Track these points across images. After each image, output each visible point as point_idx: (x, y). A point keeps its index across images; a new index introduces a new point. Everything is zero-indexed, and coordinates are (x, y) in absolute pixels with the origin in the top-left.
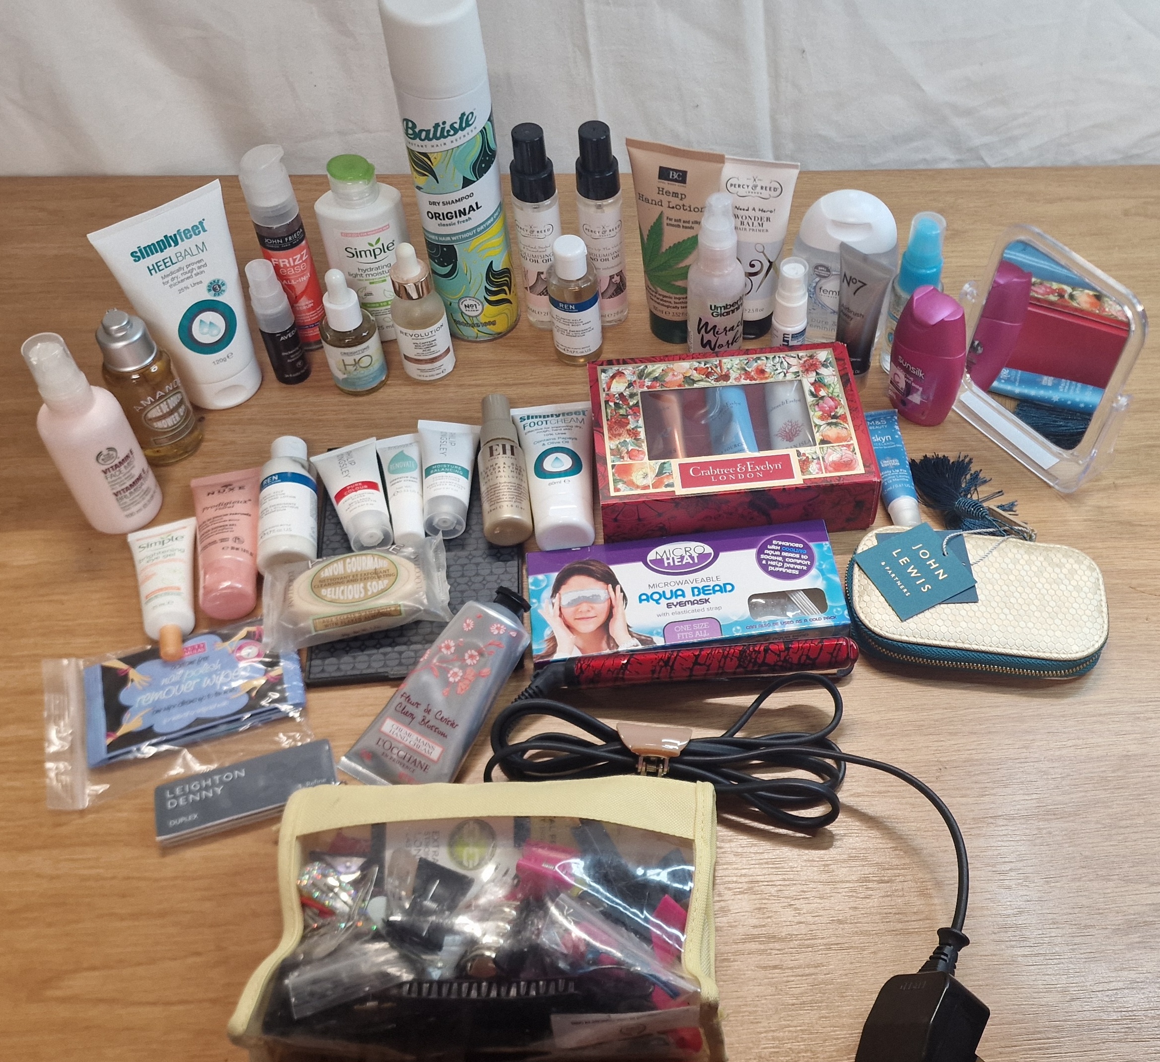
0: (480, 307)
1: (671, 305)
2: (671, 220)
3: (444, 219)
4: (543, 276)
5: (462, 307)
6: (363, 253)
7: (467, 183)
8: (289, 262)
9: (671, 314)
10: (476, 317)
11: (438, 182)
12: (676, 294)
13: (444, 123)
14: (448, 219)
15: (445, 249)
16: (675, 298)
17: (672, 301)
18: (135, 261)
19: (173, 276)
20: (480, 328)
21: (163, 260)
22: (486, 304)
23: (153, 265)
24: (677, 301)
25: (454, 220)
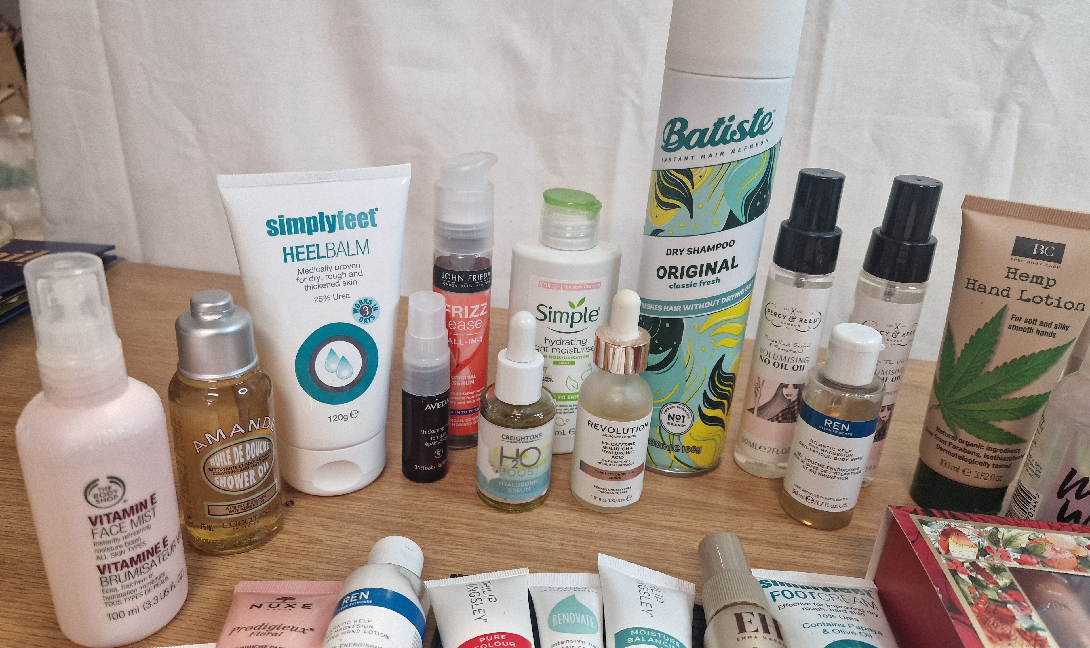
0: (688, 422)
1: (977, 459)
2: (1019, 319)
3: (682, 277)
4: (785, 391)
5: (665, 418)
6: (558, 315)
7: (732, 222)
8: (463, 313)
9: (974, 474)
10: (679, 435)
11: (692, 217)
12: (993, 442)
13: (732, 118)
14: (689, 276)
15: (667, 325)
16: (988, 449)
17: (982, 452)
18: (270, 233)
19: (315, 274)
20: (680, 455)
21: (308, 246)
22: (698, 418)
23: (292, 248)
24: (990, 453)
25: (697, 279)
